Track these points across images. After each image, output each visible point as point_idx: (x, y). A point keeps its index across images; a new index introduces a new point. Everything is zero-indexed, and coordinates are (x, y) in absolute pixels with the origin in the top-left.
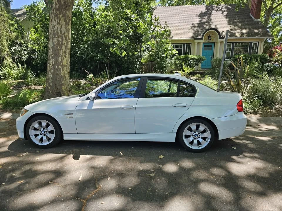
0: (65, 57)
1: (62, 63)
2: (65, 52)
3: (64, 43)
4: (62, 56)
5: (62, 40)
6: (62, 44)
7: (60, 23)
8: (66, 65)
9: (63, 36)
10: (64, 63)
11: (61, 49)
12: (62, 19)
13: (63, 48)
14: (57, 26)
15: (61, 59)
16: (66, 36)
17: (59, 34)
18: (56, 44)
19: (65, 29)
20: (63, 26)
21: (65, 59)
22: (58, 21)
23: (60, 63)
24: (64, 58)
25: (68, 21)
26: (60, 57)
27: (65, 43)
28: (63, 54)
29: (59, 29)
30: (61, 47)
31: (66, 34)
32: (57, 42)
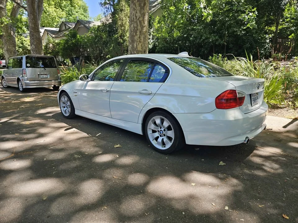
0: (140, 42)
1: (137, 48)
2: (140, 37)
3: (138, 28)
4: (137, 42)
5: (137, 26)
6: (137, 29)
7: (136, 9)
8: (141, 50)
9: (138, 21)
10: (138, 49)
11: (136, 35)
12: (137, 5)
13: (138, 33)
14: (133, 12)
15: (136, 44)
16: (141, 21)
17: (135, 20)
18: (132, 30)
19: (140, 14)
20: (138, 12)
21: (140, 44)
22: (134, 7)
23: (135, 49)
24: (138, 44)
25: (142, 5)
26: (136, 43)
27: (140, 28)
28: (138, 39)
29: (134, 15)
30: (136, 33)
31: (141, 19)
32: (133, 28)
